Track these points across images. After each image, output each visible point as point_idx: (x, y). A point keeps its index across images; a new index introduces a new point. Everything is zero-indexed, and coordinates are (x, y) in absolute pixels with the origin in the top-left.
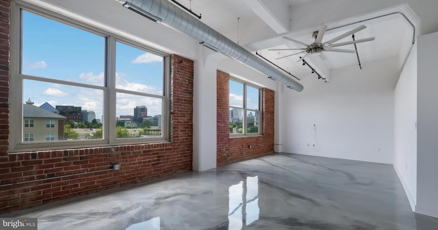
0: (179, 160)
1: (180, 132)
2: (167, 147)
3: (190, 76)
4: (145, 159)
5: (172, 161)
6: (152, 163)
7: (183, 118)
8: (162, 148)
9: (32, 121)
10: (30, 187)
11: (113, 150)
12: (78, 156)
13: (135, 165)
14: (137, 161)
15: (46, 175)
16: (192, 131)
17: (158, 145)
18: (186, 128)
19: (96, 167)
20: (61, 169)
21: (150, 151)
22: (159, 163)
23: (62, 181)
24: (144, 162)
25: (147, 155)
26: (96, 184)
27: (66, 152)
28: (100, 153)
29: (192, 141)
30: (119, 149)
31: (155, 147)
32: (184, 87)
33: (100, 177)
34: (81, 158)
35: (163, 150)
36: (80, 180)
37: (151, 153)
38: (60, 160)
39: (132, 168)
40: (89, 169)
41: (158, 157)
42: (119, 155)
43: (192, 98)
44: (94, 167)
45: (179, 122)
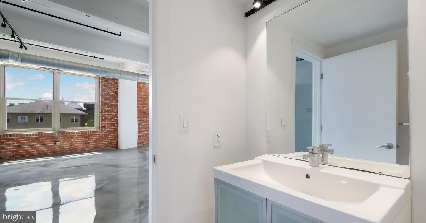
0: (106, 141)
1: (107, 124)
2: (96, 133)
3: (115, 89)
4: (79, 140)
5: (101, 142)
6: (84, 142)
7: (109, 115)
10: (9, 150)
11: (56, 134)
12: (34, 136)
13: (72, 143)
14: (73, 141)
15: (17, 145)
16: (118, 123)
18: (112, 121)
19: (45, 143)
20: (25, 143)
21: (83, 135)
22: (90, 143)
23: (25, 149)
24: (78, 142)
25: (81, 137)
26: (45, 151)
27: (27, 134)
28: (47, 135)
29: (118, 130)
30: (60, 133)
31: (86, 133)
32: (110, 96)
33: (48, 148)
34: (36, 138)
35: (93, 135)
36: (36, 149)
37: (83, 136)
38: (24, 138)
39: (69, 144)
40: (41, 143)
41: (88, 139)
42: (60, 137)
43: (118, 103)
44: (44, 142)
45: (106, 118)
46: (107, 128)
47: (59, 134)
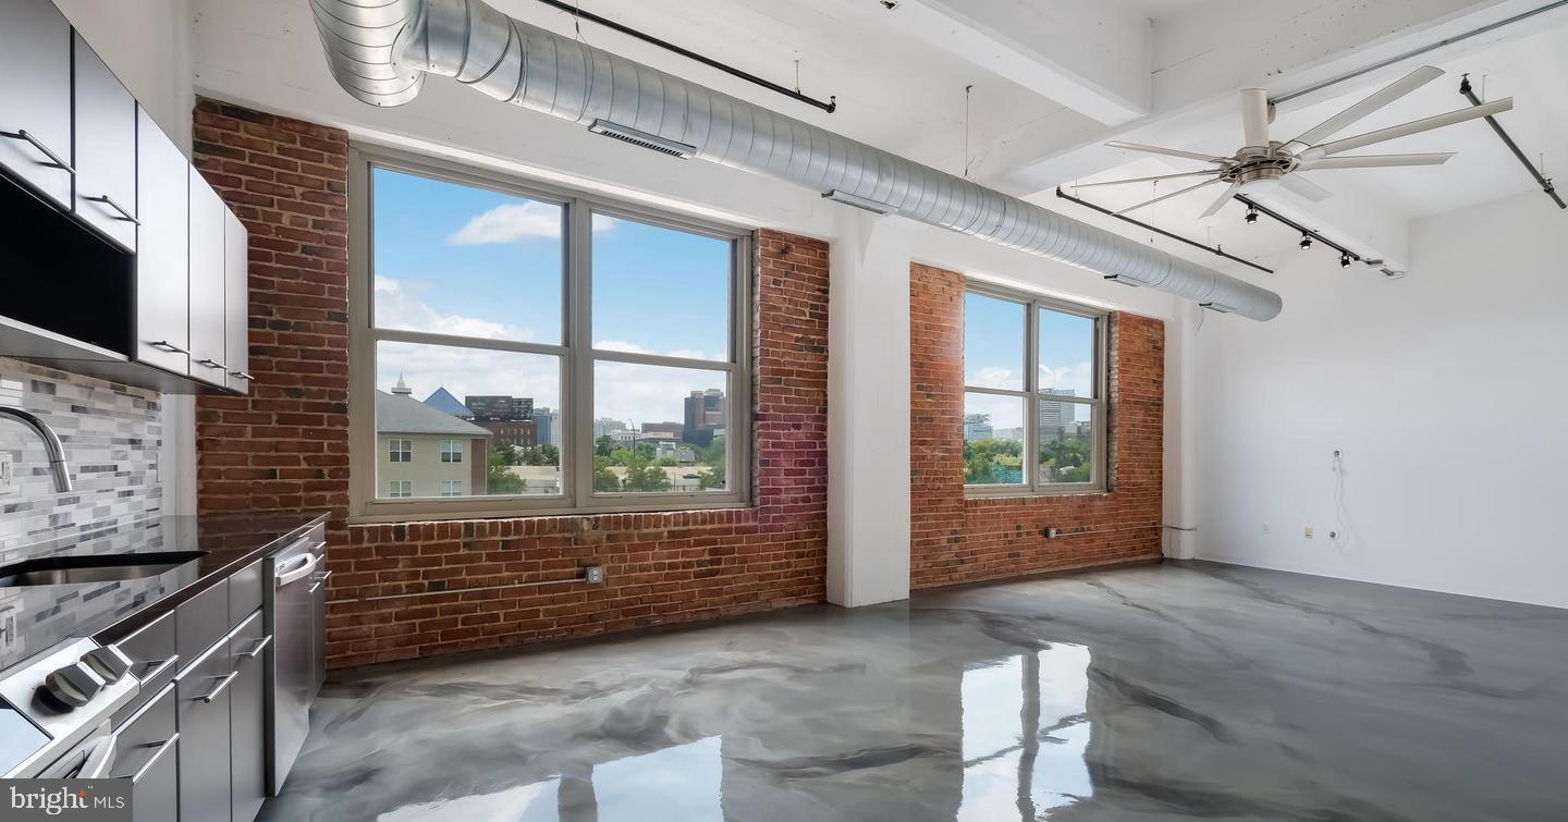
0: (781, 566)
1: (783, 476)
2: (743, 524)
3: (817, 293)
4: (676, 556)
5: (759, 568)
6: (696, 569)
7: (792, 430)
8: (725, 525)
9: (407, 444)
10: (394, 610)
11: (585, 525)
12: (498, 538)
13: (646, 573)
14: (651, 562)
15: (426, 582)
16: (826, 473)
17: (712, 516)
18: (803, 463)
19: (542, 572)
20: (458, 572)
21: (689, 533)
22: (717, 572)
23: (460, 602)
24: (672, 566)
25: (681, 544)
26: (541, 618)
27: (469, 527)
28: (550, 532)
29: (825, 507)
30: (600, 523)
31: (704, 522)
32: (795, 330)
33: (553, 601)
34: (506, 544)
35: (728, 531)
36: (503, 605)
37: (692, 539)
38: (456, 547)
39: (637, 580)
40: (525, 574)
41: (712, 552)
42: (601, 540)
43: (825, 367)
44: (538, 569)
45: (781, 445)
46: (783, 496)
47: (596, 525)
